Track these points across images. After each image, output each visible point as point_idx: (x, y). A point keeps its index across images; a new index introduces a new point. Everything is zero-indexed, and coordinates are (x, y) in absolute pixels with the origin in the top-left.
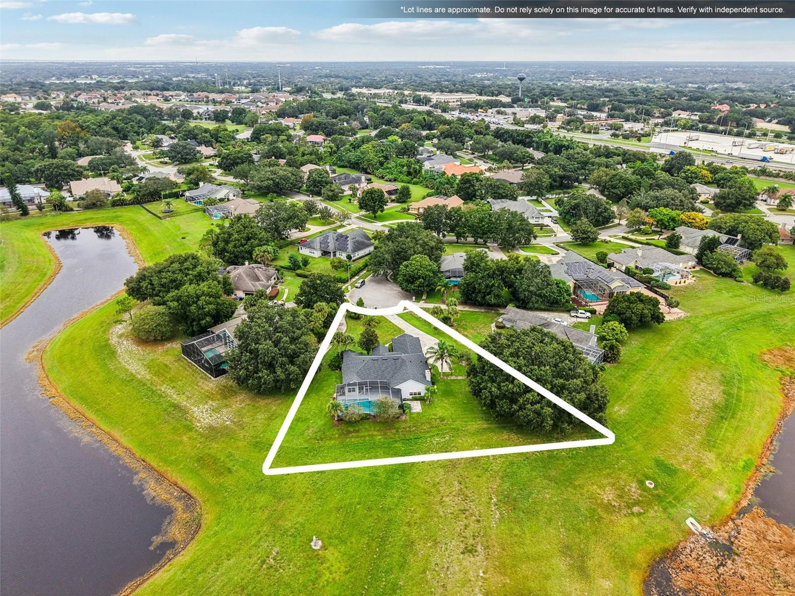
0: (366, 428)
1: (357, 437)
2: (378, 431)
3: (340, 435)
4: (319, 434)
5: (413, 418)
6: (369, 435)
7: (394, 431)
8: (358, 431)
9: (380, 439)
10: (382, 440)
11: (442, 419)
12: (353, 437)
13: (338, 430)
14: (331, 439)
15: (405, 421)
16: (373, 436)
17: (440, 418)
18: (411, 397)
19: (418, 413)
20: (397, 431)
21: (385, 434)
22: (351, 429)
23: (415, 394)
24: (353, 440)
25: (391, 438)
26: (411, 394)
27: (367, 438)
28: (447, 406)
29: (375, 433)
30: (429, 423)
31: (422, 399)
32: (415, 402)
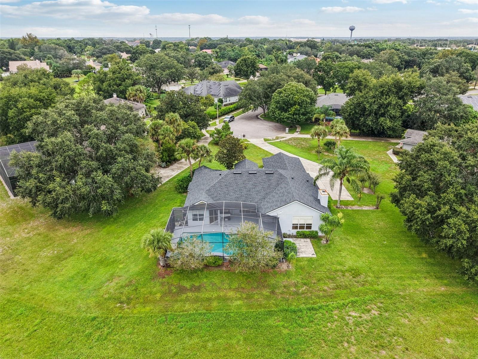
0: (214, 284)
1: (196, 300)
2: (237, 290)
3: (164, 294)
4: (126, 290)
5: (302, 268)
6: (219, 298)
7: (266, 292)
8: (198, 289)
9: (239, 307)
10: (244, 310)
11: (356, 273)
12: (187, 300)
13: (162, 284)
14: (146, 302)
15: (287, 274)
16: (226, 299)
17: (351, 270)
18: (294, 232)
19: (310, 260)
20: (273, 292)
21: (249, 297)
22: (187, 284)
23: (302, 227)
24: (187, 306)
25: (260, 305)
26: (295, 227)
27: (215, 304)
28: (357, 248)
29: (231, 294)
30: (333, 279)
31: (313, 237)
32: (302, 240)
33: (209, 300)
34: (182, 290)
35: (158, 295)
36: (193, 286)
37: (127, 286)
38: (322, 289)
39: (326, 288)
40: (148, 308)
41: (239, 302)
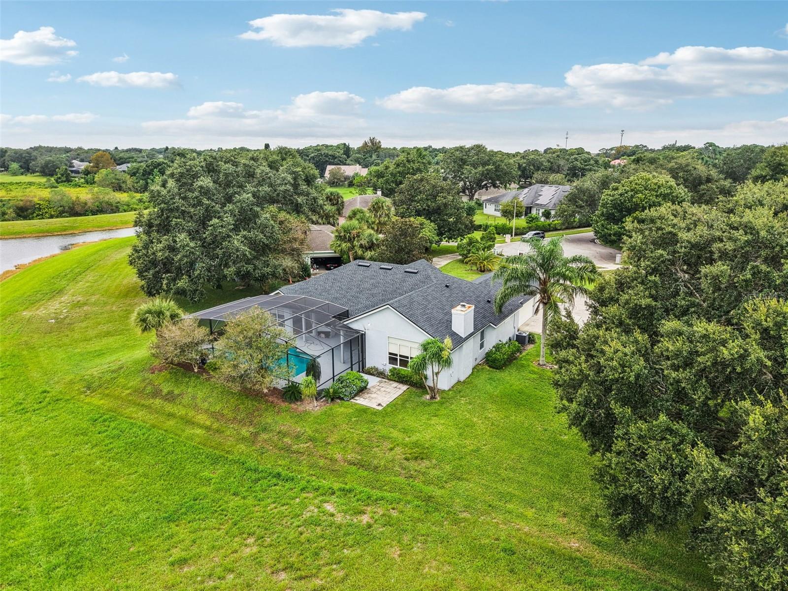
1: (157, 411)
2: (213, 414)
3: (134, 392)
6: (183, 417)
11: (419, 454)
13: (143, 381)
14: (109, 395)
19: (362, 410)
21: (219, 429)
22: (167, 388)
23: (404, 362)
26: (393, 359)
28: (482, 425)
31: (414, 383)
32: (395, 384)
33: (171, 415)
34: (156, 393)
35: (128, 392)
36: (170, 393)
37: (113, 372)
38: (329, 456)
39: (338, 456)
40: (102, 402)
41: (199, 431)
